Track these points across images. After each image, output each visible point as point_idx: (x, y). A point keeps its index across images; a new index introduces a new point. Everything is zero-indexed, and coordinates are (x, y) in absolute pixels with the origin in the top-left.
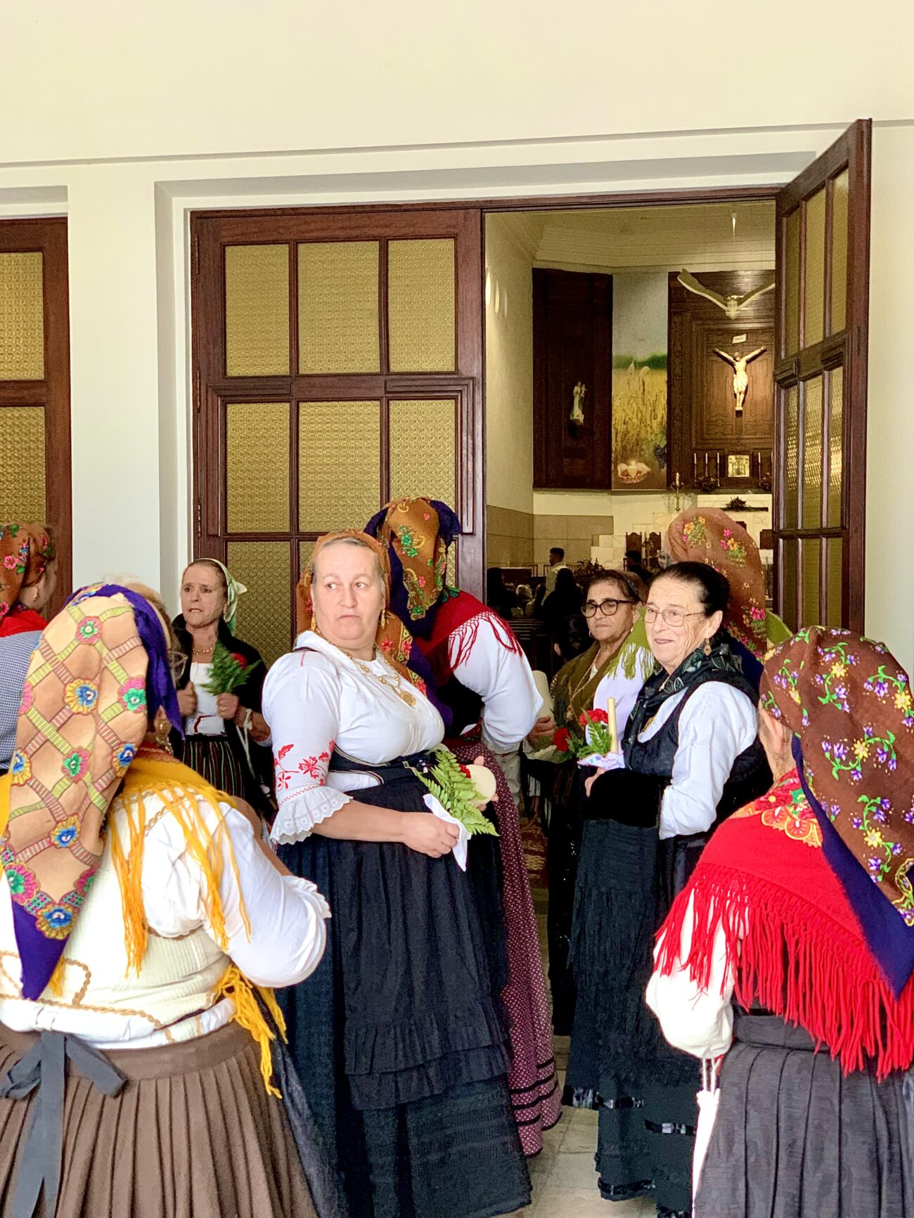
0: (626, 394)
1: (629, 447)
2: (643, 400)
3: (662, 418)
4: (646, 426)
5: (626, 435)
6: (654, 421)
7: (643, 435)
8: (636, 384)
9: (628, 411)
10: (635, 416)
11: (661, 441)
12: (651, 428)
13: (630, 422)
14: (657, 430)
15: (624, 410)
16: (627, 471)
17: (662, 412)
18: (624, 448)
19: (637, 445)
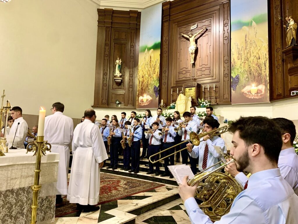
0: (143, 64)
1: (144, 88)
2: (150, 66)
3: (158, 73)
4: (151, 77)
5: (143, 83)
6: (154, 75)
7: (149, 82)
8: (148, 58)
9: (144, 71)
10: (147, 73)
11: (157, 84)
12: (153, 78)
13: (145, 77)
14: (155, 79)
15: (143, 71)
16: (142, 100)
17: (158, 70)
18: (142, 89)
19: (147, 87)
